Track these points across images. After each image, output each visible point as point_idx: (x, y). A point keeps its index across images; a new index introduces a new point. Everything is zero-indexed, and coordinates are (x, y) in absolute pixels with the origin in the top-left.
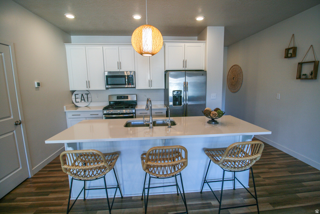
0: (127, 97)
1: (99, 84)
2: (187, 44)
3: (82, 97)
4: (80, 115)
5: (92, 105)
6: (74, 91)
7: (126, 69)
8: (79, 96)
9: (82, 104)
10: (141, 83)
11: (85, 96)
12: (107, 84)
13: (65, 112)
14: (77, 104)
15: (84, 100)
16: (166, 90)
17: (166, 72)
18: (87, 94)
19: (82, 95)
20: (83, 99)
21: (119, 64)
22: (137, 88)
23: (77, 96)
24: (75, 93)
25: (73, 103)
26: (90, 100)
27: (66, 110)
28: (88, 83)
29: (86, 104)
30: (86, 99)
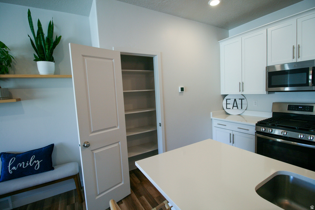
0: (311, 109)
3: (235, 103)
4: (225, 125)
5: (247, 114)
6: (225, 95)
9: (234, 112)
11: (239, 102)
12: (270, 85)
13: (212, 119)
14: (227, 111)
15: (237, 106)
18: (242, 99)
19: (235, 100)
20: (235, 105)
21: (297, 50)
23: (229, 102)
24: (227, 97)
25: (224, 109)
26: (244, 107)
27: (212, 117)
28: (241, 86)
29: (239, 112)
30: (239, 106)
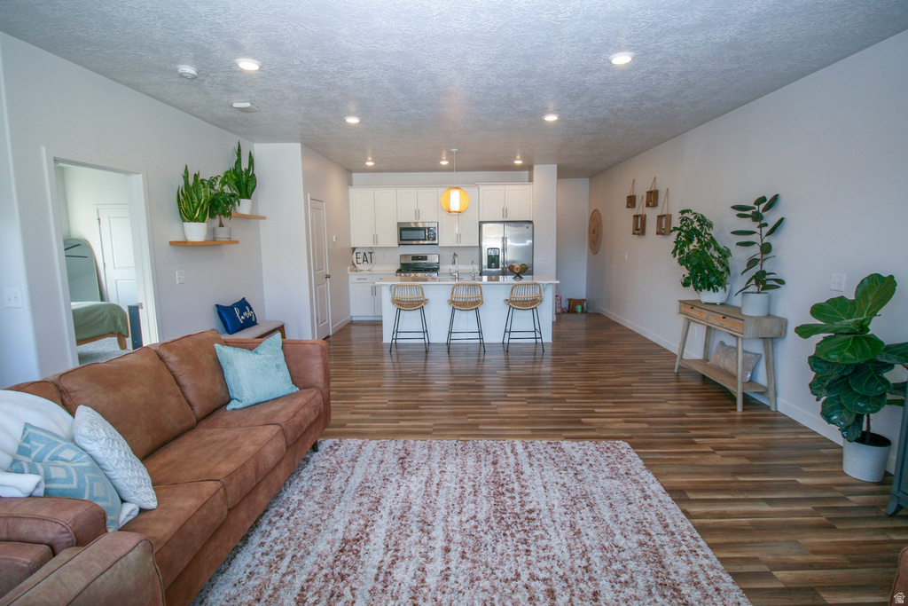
0: (425, 258)
1: (391, 238)
2: (508, 187)
3: (365, 257)
6: (356, 248)
7: (426, 219)
8: (361, 255)
10: (445, 239)
11: (368, 256)
12: (401, 240)
13: (349, 275)
14: (358, 266)
15: (367, 260)
16: (480, 247)
17: (481, 223)
18: (370, 253)
19: (364, 254)
20: (365, 259)
21: (417, 213)
22: (440, 245)
23: (358, 255)
24: (356, 251)
25: (355, 265)
26: (374, 260)
27: (350, 272)
28: (375, 238)
29: (370, 266)
30: (369, 260)
